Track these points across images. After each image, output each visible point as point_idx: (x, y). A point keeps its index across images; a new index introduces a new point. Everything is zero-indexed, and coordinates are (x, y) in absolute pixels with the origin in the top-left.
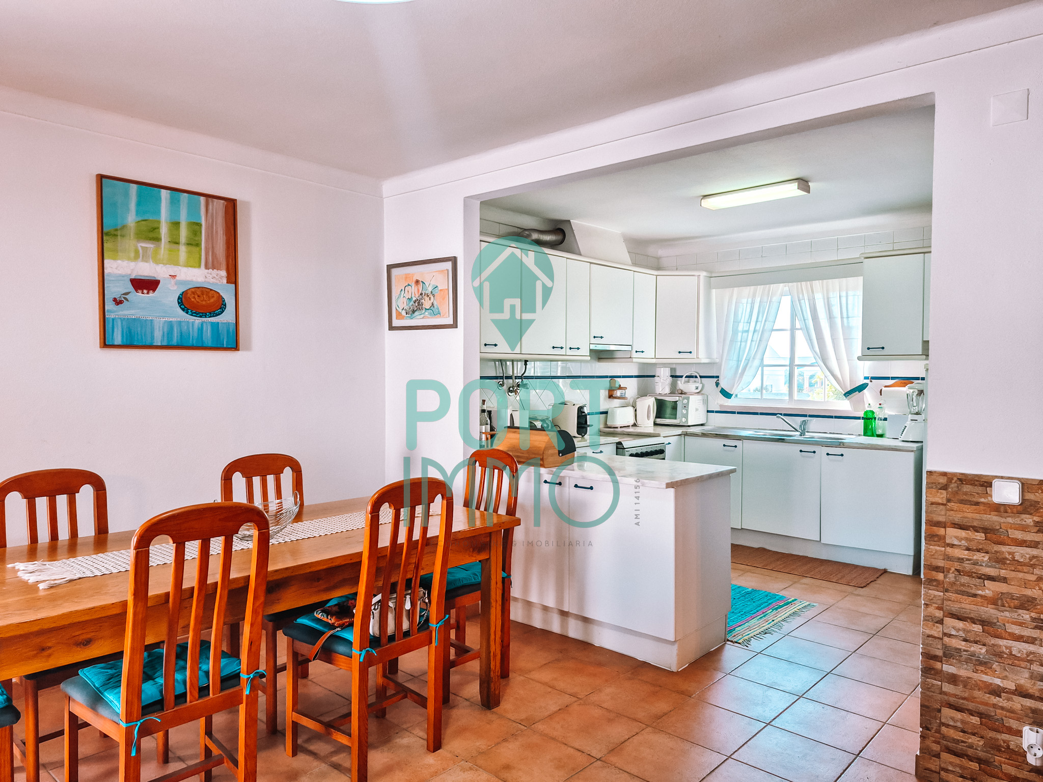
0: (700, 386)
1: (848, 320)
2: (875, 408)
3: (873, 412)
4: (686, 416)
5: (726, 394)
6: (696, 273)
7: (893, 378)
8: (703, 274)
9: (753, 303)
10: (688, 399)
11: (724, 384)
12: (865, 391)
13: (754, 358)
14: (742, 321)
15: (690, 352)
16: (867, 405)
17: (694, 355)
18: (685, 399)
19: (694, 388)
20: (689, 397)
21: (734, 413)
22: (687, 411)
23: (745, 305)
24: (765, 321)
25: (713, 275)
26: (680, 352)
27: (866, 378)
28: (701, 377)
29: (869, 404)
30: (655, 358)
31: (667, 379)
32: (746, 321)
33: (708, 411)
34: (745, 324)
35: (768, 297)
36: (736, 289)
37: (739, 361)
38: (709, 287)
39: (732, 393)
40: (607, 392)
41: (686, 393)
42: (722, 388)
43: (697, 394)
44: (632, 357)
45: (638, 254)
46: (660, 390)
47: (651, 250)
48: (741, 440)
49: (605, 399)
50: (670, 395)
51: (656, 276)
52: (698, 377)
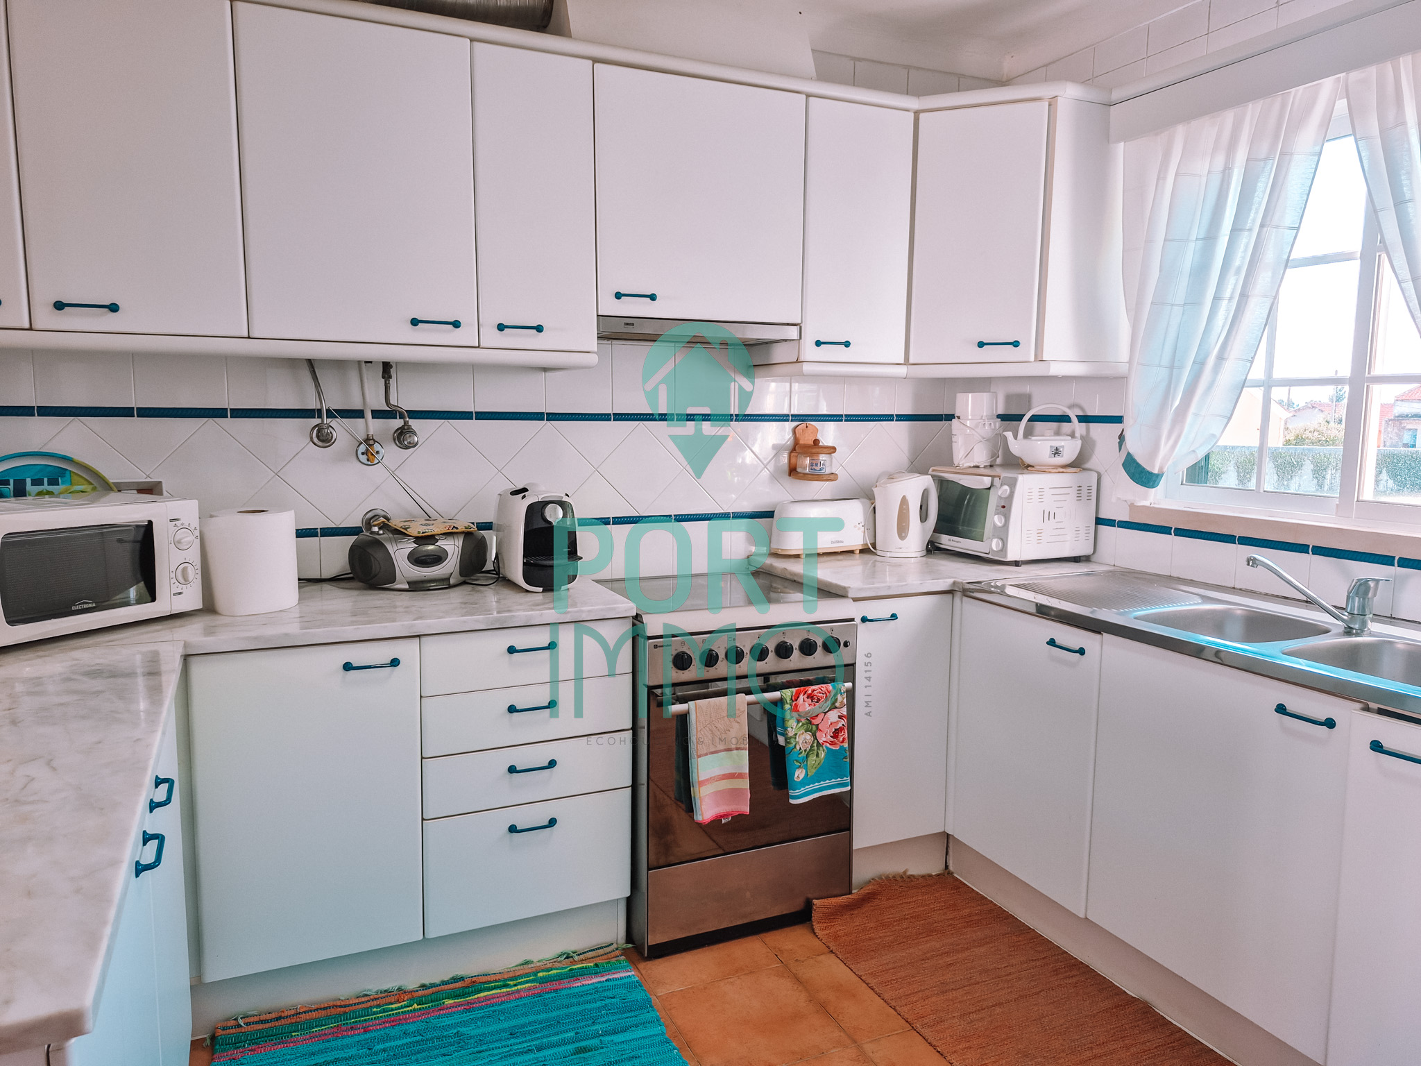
0: (1070, 449)
4: (1003, 534)
5: (1142, 476)
6: (1046, 91)
8: (1069, 93)
10: (1012, 484)
11: (1134, 445)
15: (1016, 344)
17: (1027, 351)
18: (1005, 484)
19: (1049, 452)
20: (1015, 480)
21: (1165, 530)
22: (1007, 518)
24: (1262, 226)
25: (1116, 95)
26: (981, 344)
28: (1084, 419)
30: (907, 362)
31: (977, 426)
33: (1099, 521)
35: (1277, 137)
36: (1180, 131)
37: (1174, 367)
38: (1101, 136)
39: (1156, 471)
40: (784, 459)
41: (1033, 466)
42: (1129, 453)
43: (1061, 470)
44: (802, 359)
45: (918, 68)
46: (961, 456)
47: (973, 57)
48: (1099, 633)
49: (774, 477)
50: (982, 471)
51: (917, 113)
52: (1075, 419)
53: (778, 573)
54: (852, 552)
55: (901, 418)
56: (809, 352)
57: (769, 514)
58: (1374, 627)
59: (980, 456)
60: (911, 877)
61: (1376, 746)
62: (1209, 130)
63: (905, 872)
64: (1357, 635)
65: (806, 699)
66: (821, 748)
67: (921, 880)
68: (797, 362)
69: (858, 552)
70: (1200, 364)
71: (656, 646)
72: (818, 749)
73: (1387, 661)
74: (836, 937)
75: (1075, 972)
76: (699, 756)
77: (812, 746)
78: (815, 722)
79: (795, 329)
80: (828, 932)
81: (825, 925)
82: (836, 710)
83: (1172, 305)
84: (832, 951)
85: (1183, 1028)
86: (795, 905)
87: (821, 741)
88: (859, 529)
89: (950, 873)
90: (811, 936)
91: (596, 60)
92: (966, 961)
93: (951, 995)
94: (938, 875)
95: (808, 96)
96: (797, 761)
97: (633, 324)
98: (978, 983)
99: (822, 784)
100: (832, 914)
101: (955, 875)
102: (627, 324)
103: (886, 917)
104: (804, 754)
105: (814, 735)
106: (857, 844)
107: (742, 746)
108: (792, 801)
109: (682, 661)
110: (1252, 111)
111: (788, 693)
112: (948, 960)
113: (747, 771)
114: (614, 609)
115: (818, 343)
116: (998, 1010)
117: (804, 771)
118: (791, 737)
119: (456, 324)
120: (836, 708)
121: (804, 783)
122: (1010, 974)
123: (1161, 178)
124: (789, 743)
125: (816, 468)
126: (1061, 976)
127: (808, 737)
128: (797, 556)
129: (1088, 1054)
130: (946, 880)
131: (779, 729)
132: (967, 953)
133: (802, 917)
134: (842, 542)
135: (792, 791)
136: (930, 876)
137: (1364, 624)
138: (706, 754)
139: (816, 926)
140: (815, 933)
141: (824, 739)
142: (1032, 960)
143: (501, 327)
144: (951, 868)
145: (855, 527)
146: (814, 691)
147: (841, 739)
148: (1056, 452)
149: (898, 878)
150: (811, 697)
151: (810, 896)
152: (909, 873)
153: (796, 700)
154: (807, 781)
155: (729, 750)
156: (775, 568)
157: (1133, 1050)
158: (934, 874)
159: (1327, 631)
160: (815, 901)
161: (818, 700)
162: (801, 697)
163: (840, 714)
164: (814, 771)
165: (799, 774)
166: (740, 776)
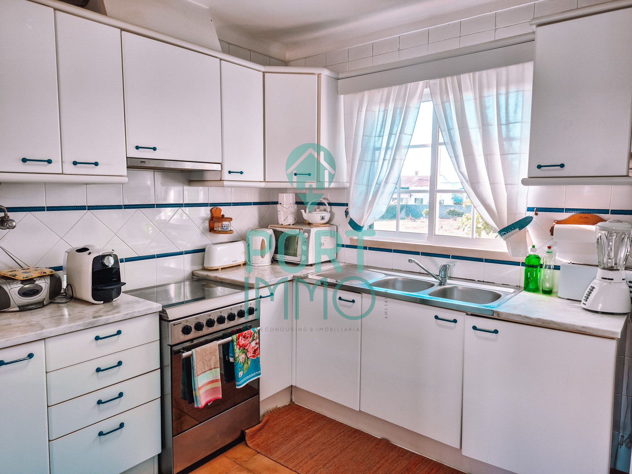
0: (327, 216)
1: (508, 128)
2: (542, 252)
3: (538, 258)
4: (306, 253)
5: (356, 227)
6: (316, 71)
7: (568, 210)
8: (325, 73)
9: (386, 111)
10: (309, 232)
11: (353, 215)
12: (529, 227)
13: (386, 182)
14: (374, 135)
16: (530, 248)
18: (305, 232)
19: (320, 218)
20: (310, 230)
23: (377, 113)
24: (400, 133)
25: (341, 76)
27: (529, 209)
28: (330, 204)
29: (534, 247)
30: (265, 181)
31: (289, 207)
32: (377, 134)
34: (377, 138)
35: (404, 101)
36: (366, 93)
37: (369, 185)
38: (335, 92)
39: (362, 226)
40: (207, 224)
41: (312, 224)
42: (351, 219)
43: (324, 225)
44: (223, 179)
45: (254, 52)
46: (282, 219)
47: (275, 50)
48: (360, 293)
49: (203, 233)
50: (292, 226)
51: (264, 73)
52: (327, 204)
53: (212, 279)
54: (240, 265)
55: (255, 204)
56: (226, 176)
57: (203, 250)
58: (448, 281)
59: (291, 220)
60: (279, 408)
61: (475, 328)
62: (379, 94)
63: (276, 407)
64: (444, 285)
65: (242, 338)
66: (249, 360)
67: (283, 409)
68: (220, 180)
69: (242, 265)
70: (379, 184)
71: (174, 325)
72: (248, 360)
73: (456, 293)
74: (258, 445)
75: (357, 435)
76: (198, 376)
77: (245, 360)
78: (246, 348)
79: (220, 165)
80: (254, 444)
81: (251, 441)
82: (254, 341)
83: (366, 161)
84: (259, 453)
85: (402, 447)
86: (237, 434)
87: (249, 357)
88: (243, 254)
89: (294, 403)
90: (247, 448)
91: (122, 30)
92: (315, 441)
93: (316, 458)
94: (289, 405)
95: (221, 60)
96: (240, 368)
97: (145, 162)
98: (323, 450)
99: (250, 376)
100: (254, 435)
101: (295, 403)
102: (142, 162)
103: (275, 430)
104: (242, 364)
105: (246, 354)
106: (261, 399)
107: (217, 366)
108: (237, 387)
109: (186, 330)
110: (395, 89)
111: (235, 337)
112: (308, 442)
113: (220, 378)
114: (151, 309)
115: (230, 172)
116: (336, 459)
117: (242, 372)
118: (237, 358)
119: (49, 162)
120: (254, 340)
121: (242, 378)
122: (334, 442)
123: (359, 110)
124: (236, 360)
125: (225, 228)
126: (352, 437)
127: (243, 356)
128: (217, 270)
129: (375, 468)
130: (292, 407)
131: (231, 355)
132: (314, 437)
133: (241, 439)
134: (236, 261)
135: (237, 383)
136: (286, 406)
137: (446, 281)
138: (201, 374)
139: (248, 442)
140: (248, 446)
141: (250, 355)
142: (339, 433)
143: (75, 163)
144: (293, 400)
145: (241, 254)
146: (246, 333)
147: (257, 354)
148: (323, 218)
149: (274, 410)
150: (244, 337)
151: (243, 429)
152: (278, 407)
153: (238, 340)
154: (245, 375)
155: (211, 369)
156: (210, 276)
157: (389, 461)
158: (287, 405)
159: (433, 285)
160: (247, 431)
161: (247, 338)
162: (240, 338)
163: (256, 342)
164: (246, 371)
165: (241, 374)
166: (216, 381)
